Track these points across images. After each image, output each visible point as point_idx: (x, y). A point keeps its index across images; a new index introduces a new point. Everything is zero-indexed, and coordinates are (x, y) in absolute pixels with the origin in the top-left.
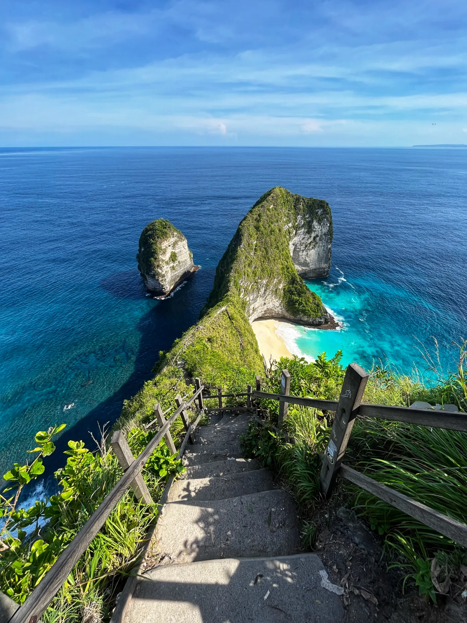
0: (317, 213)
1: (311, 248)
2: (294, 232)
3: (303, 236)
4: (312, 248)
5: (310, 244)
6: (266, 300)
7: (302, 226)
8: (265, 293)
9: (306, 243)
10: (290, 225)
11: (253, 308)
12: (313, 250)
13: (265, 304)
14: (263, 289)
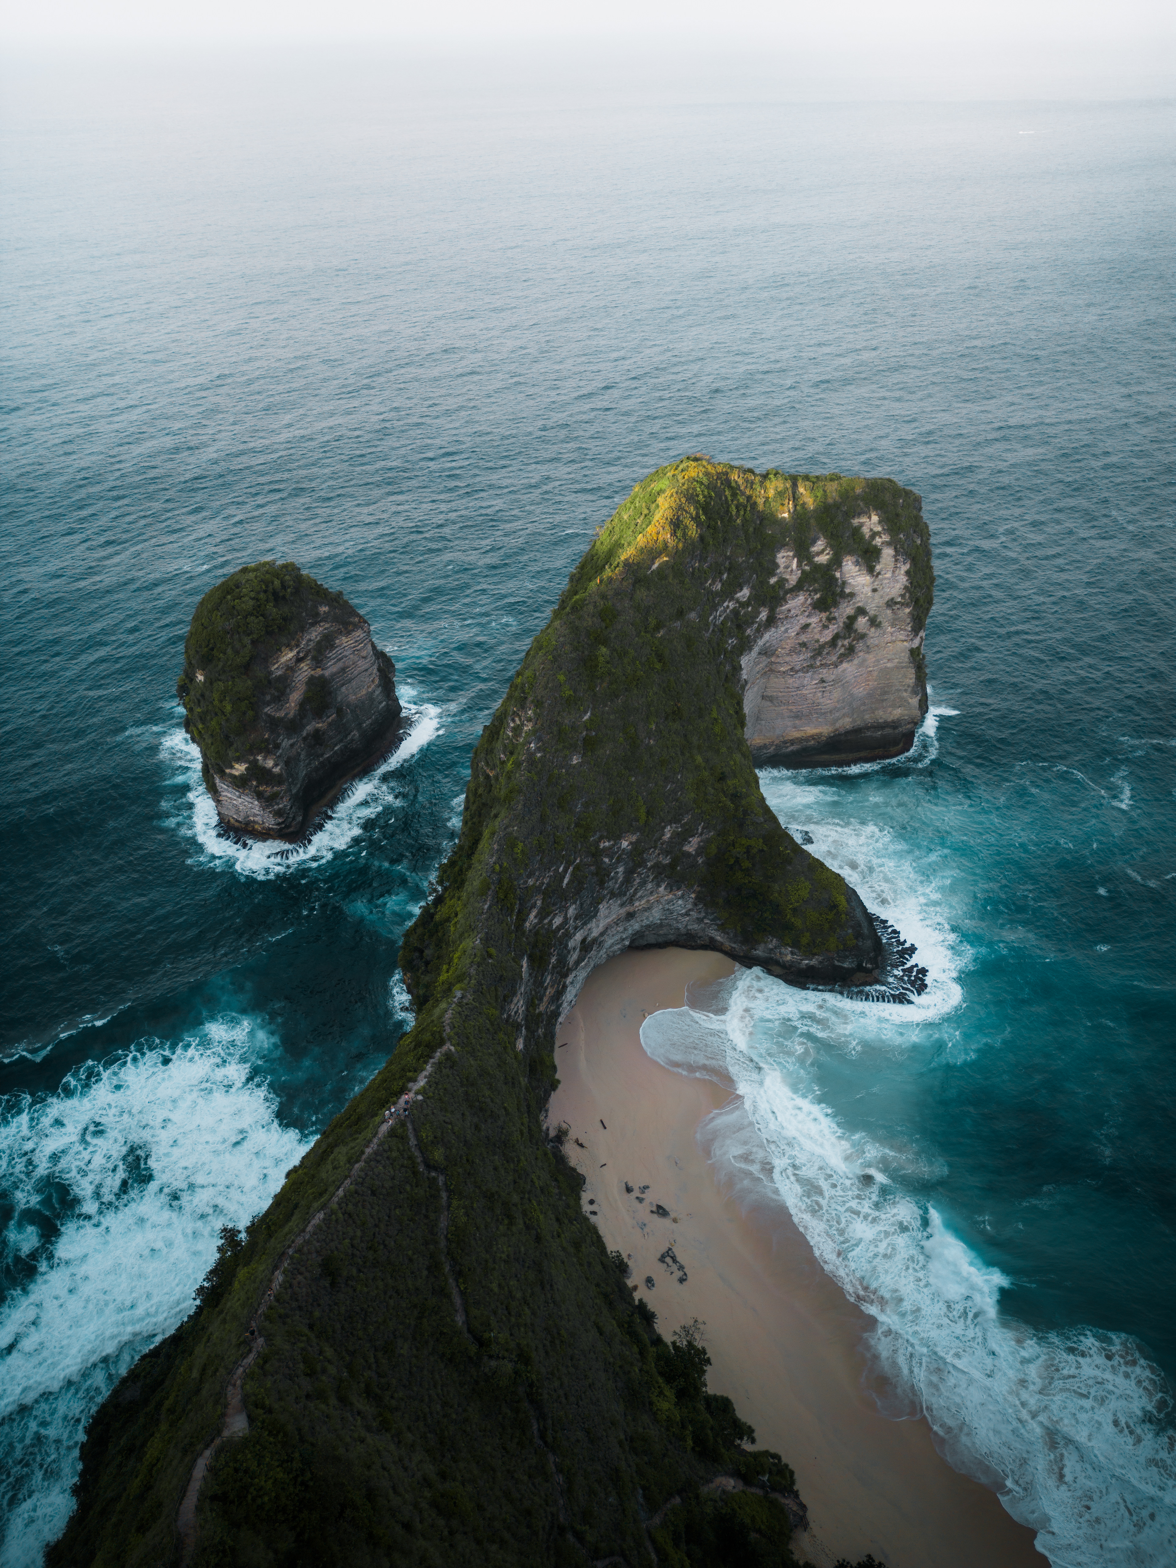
0: (857, 531)
1: (834, 658)
2: (763, 615)
3: (803, 620)
4: (842, 658)
5: (833, 643)
6: (637, 904)
7: (799, 587)
8: (628, 880)
9: (817, 641)
10: (745, 593)
11: (583, 941)
12: (845, 665)
13: (630, 916)
14: (621, 869)
